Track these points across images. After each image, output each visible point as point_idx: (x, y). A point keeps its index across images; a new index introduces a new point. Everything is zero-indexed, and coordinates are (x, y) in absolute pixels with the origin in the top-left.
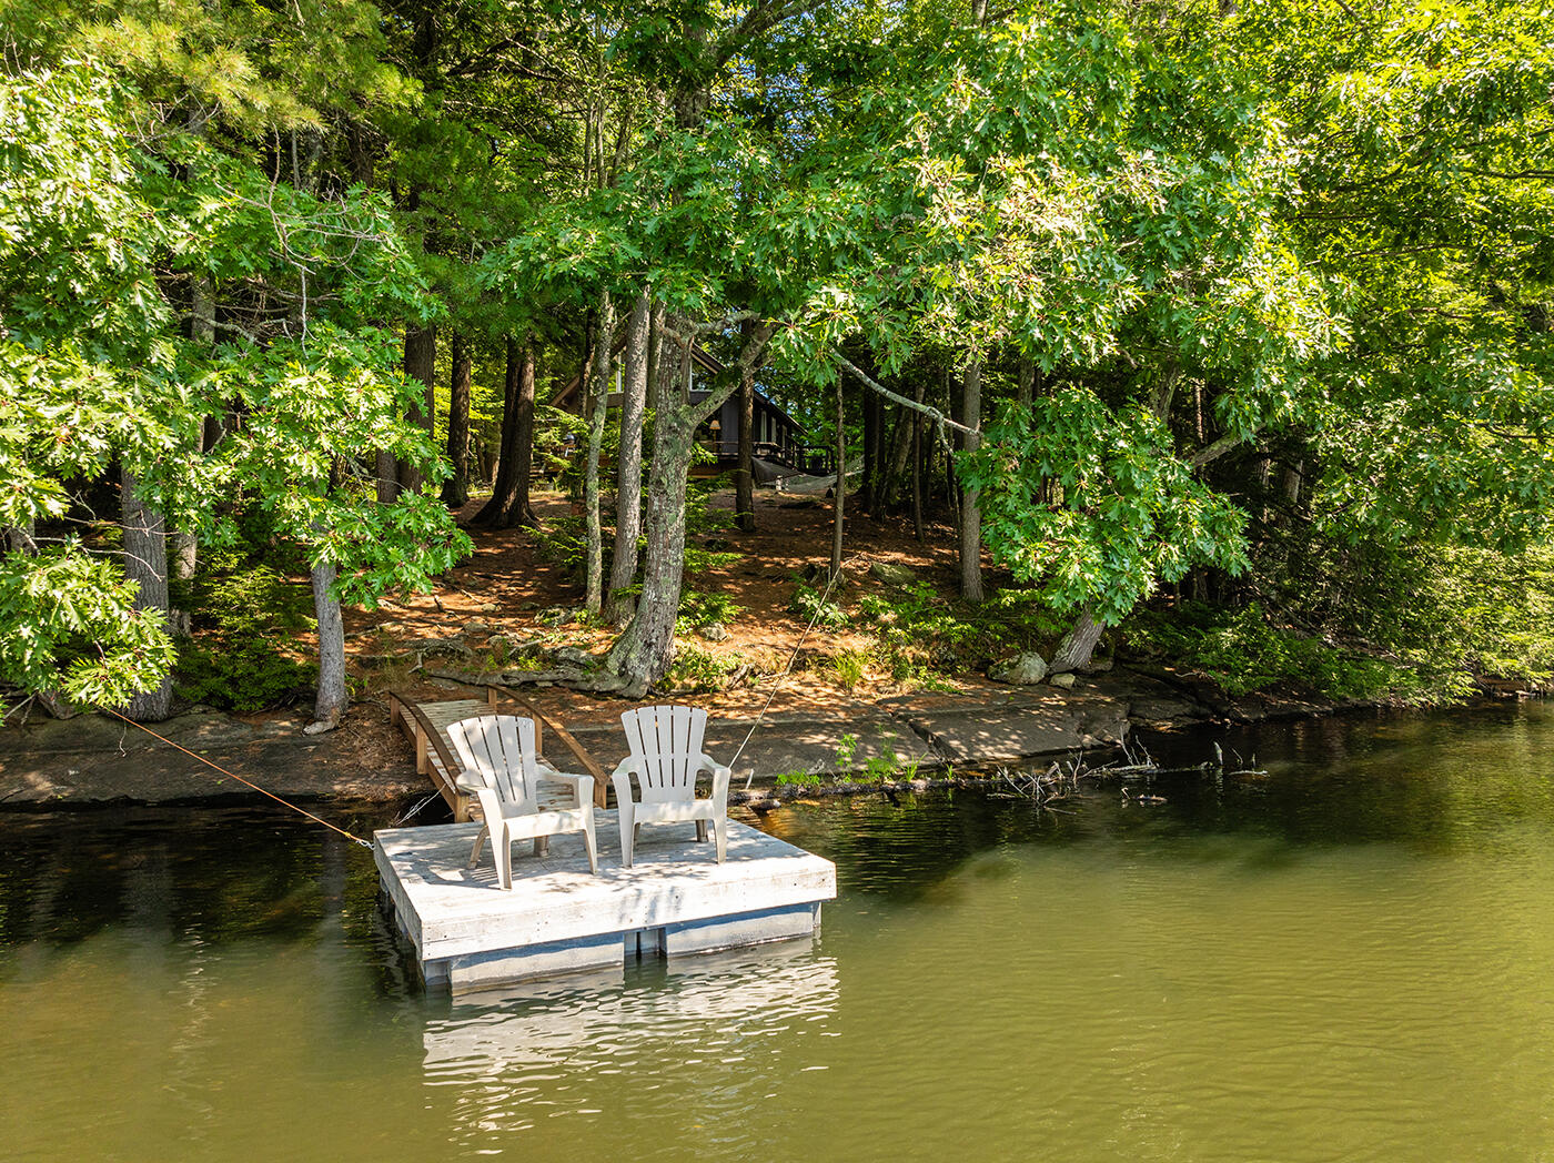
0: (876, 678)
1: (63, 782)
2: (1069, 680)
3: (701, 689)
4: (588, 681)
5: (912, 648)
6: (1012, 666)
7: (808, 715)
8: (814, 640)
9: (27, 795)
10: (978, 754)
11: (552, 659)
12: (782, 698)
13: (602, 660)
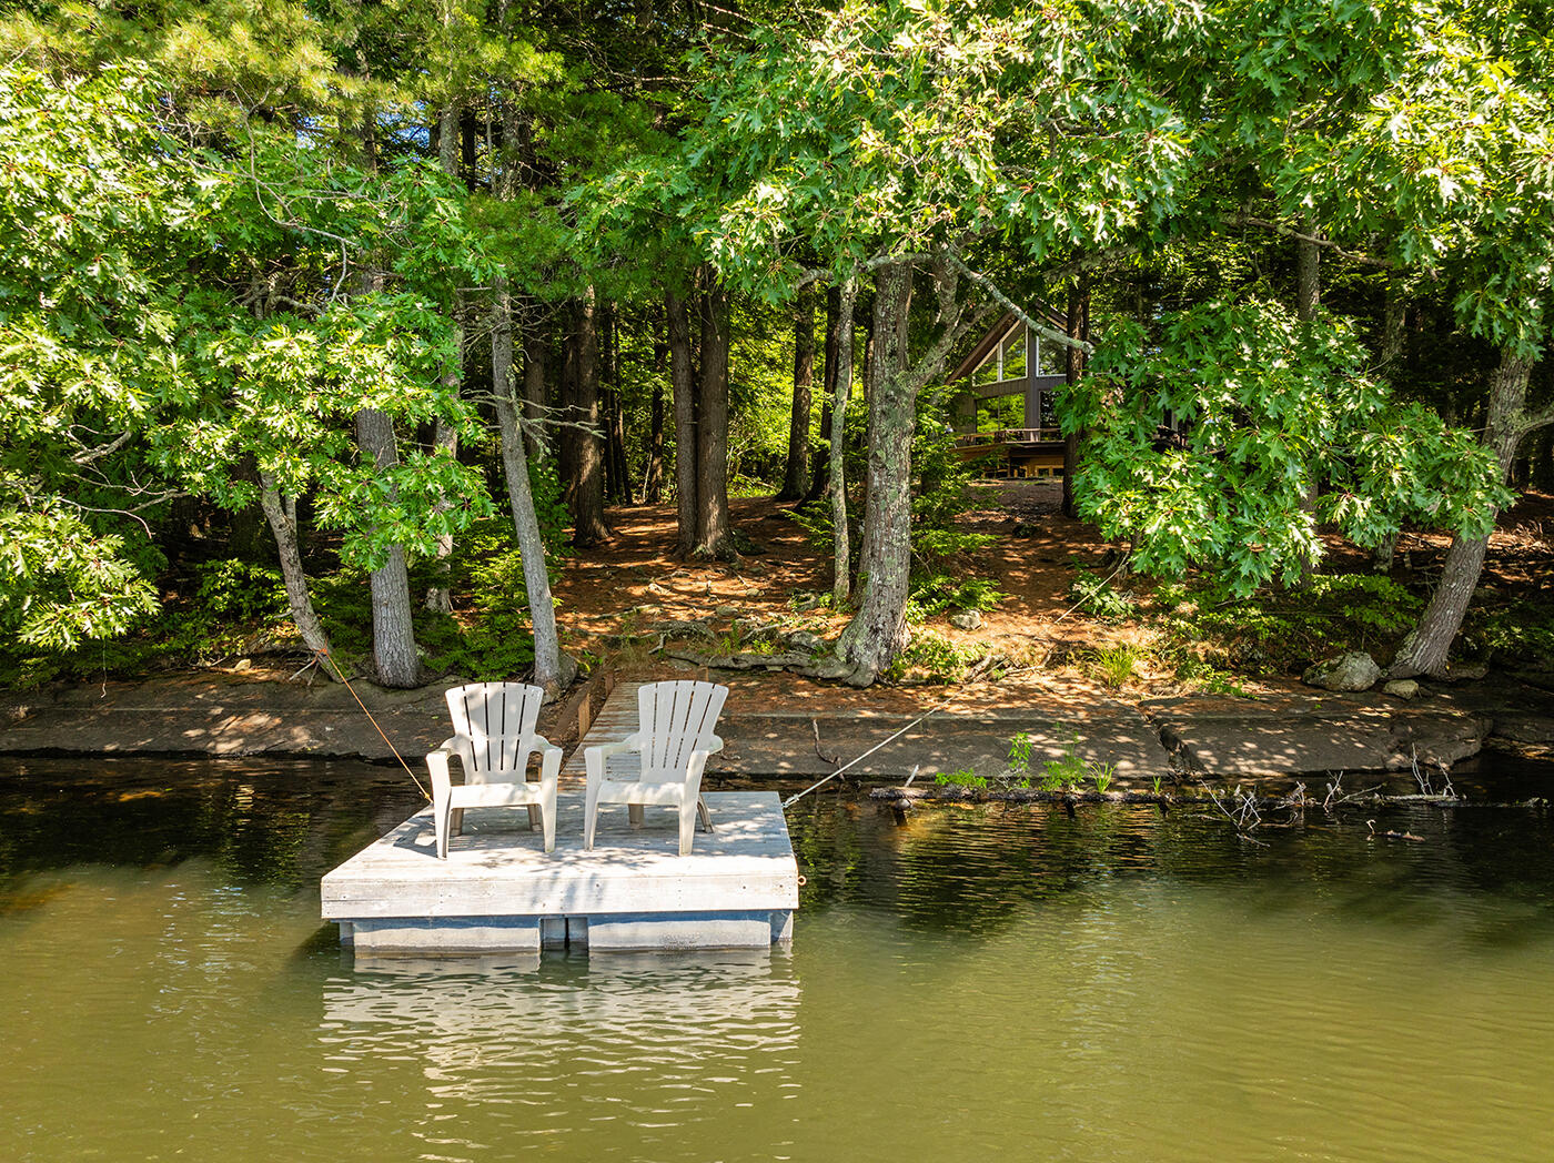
0: (1155, 676)
1: (319, 737)
2: (1409, 687)
3: (936, 680)
4: (813, 667)
5: (1206, 644)
6: (1332, 669)
7: (1041, 713)
8: (1085, 632)
9: (288, 745)
10: (1230, 769)
11: (786, 644)
12: (1024, 692)
13: (831, 646)
